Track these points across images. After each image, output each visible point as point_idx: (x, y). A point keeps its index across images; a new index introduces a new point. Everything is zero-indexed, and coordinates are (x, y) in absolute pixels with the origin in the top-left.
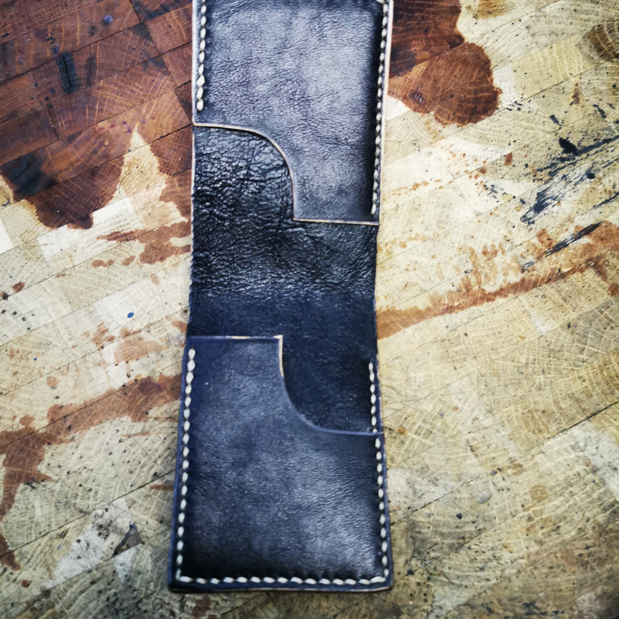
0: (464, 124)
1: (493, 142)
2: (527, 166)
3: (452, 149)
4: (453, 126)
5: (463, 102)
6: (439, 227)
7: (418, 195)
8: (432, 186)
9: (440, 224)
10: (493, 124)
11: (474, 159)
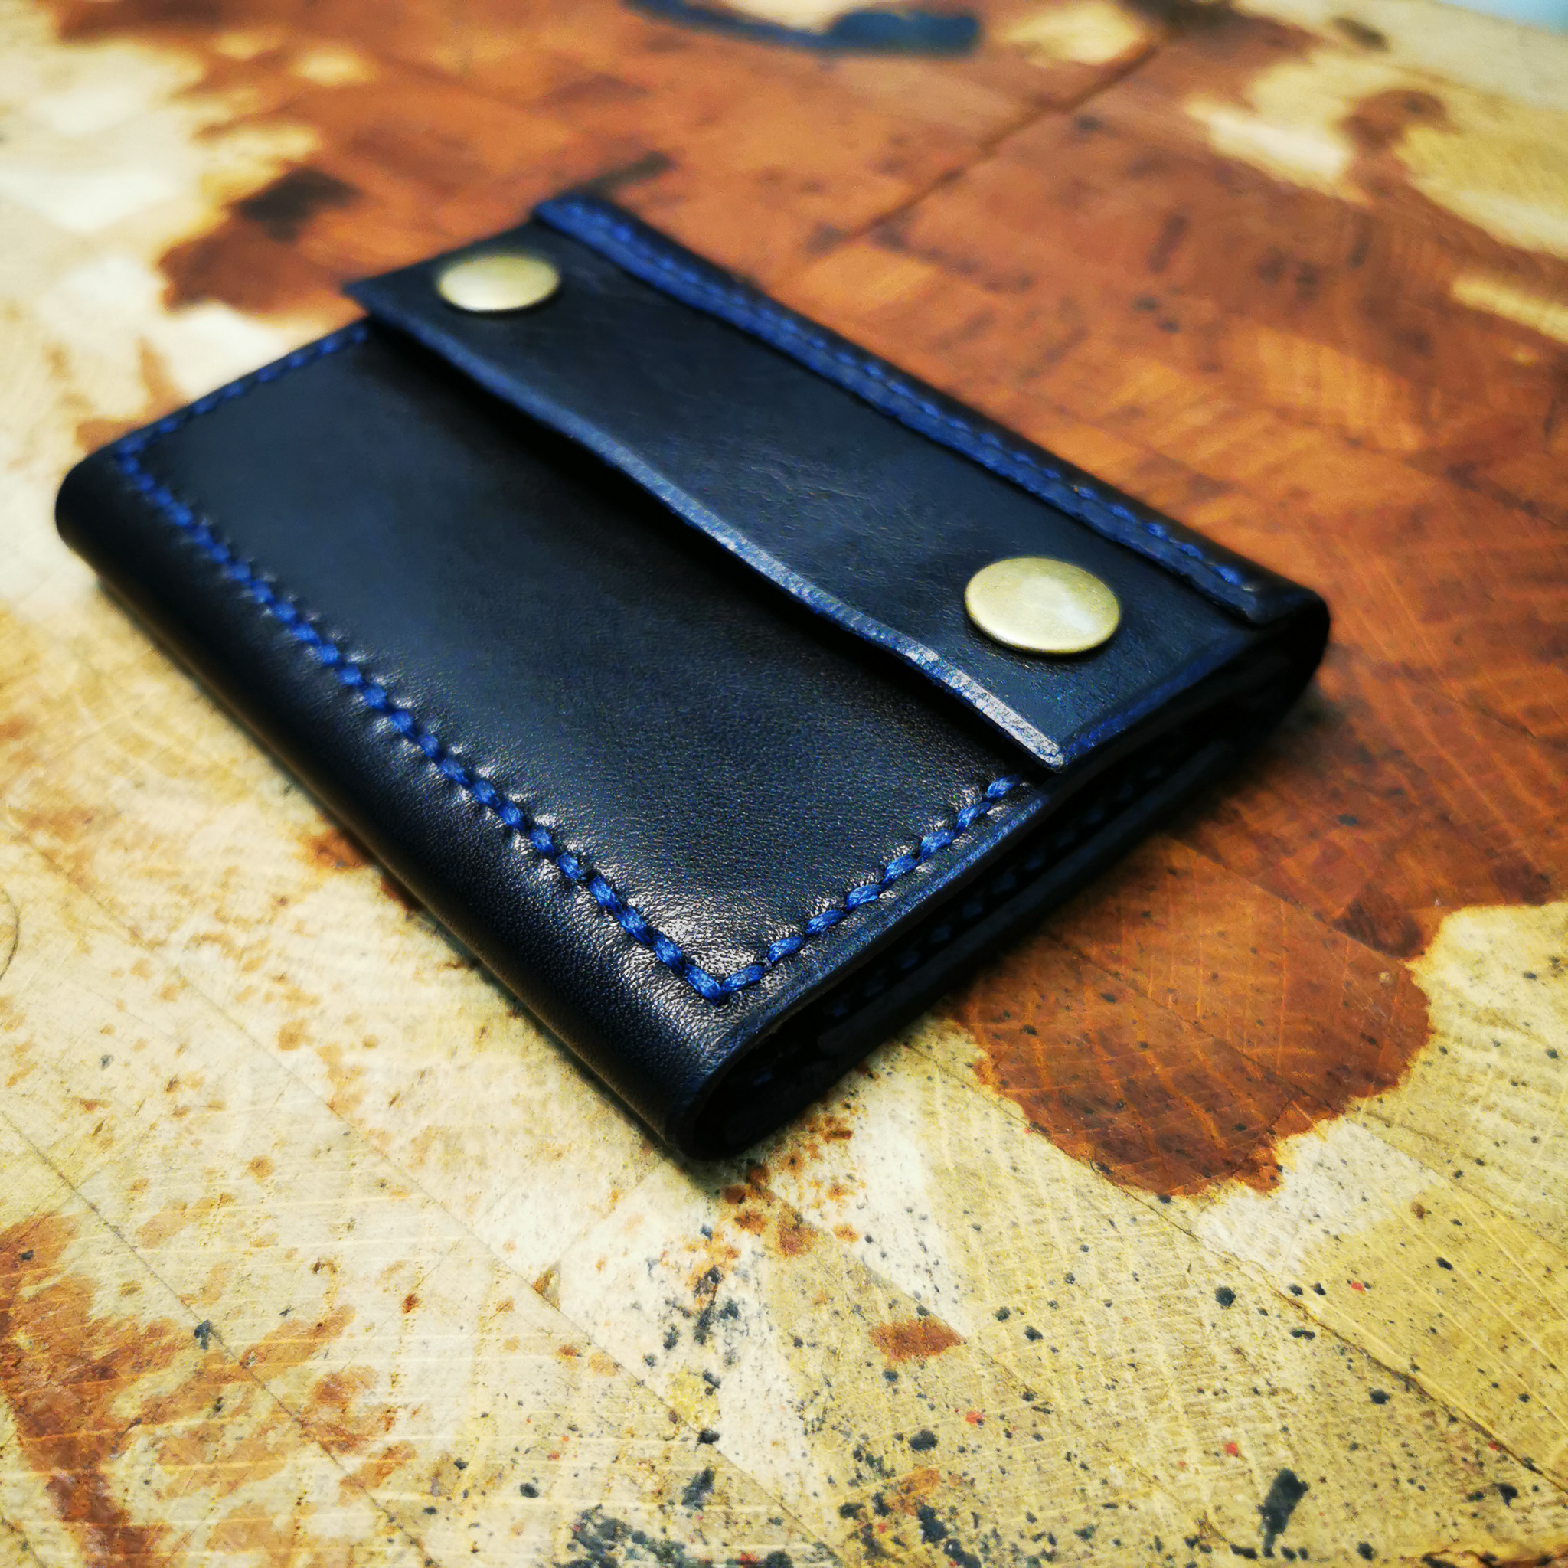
0: (1001, 1088)
1: (973, 1237)
2: (925, 1442)
10: (1073, 1204)
11: (842, 1181)
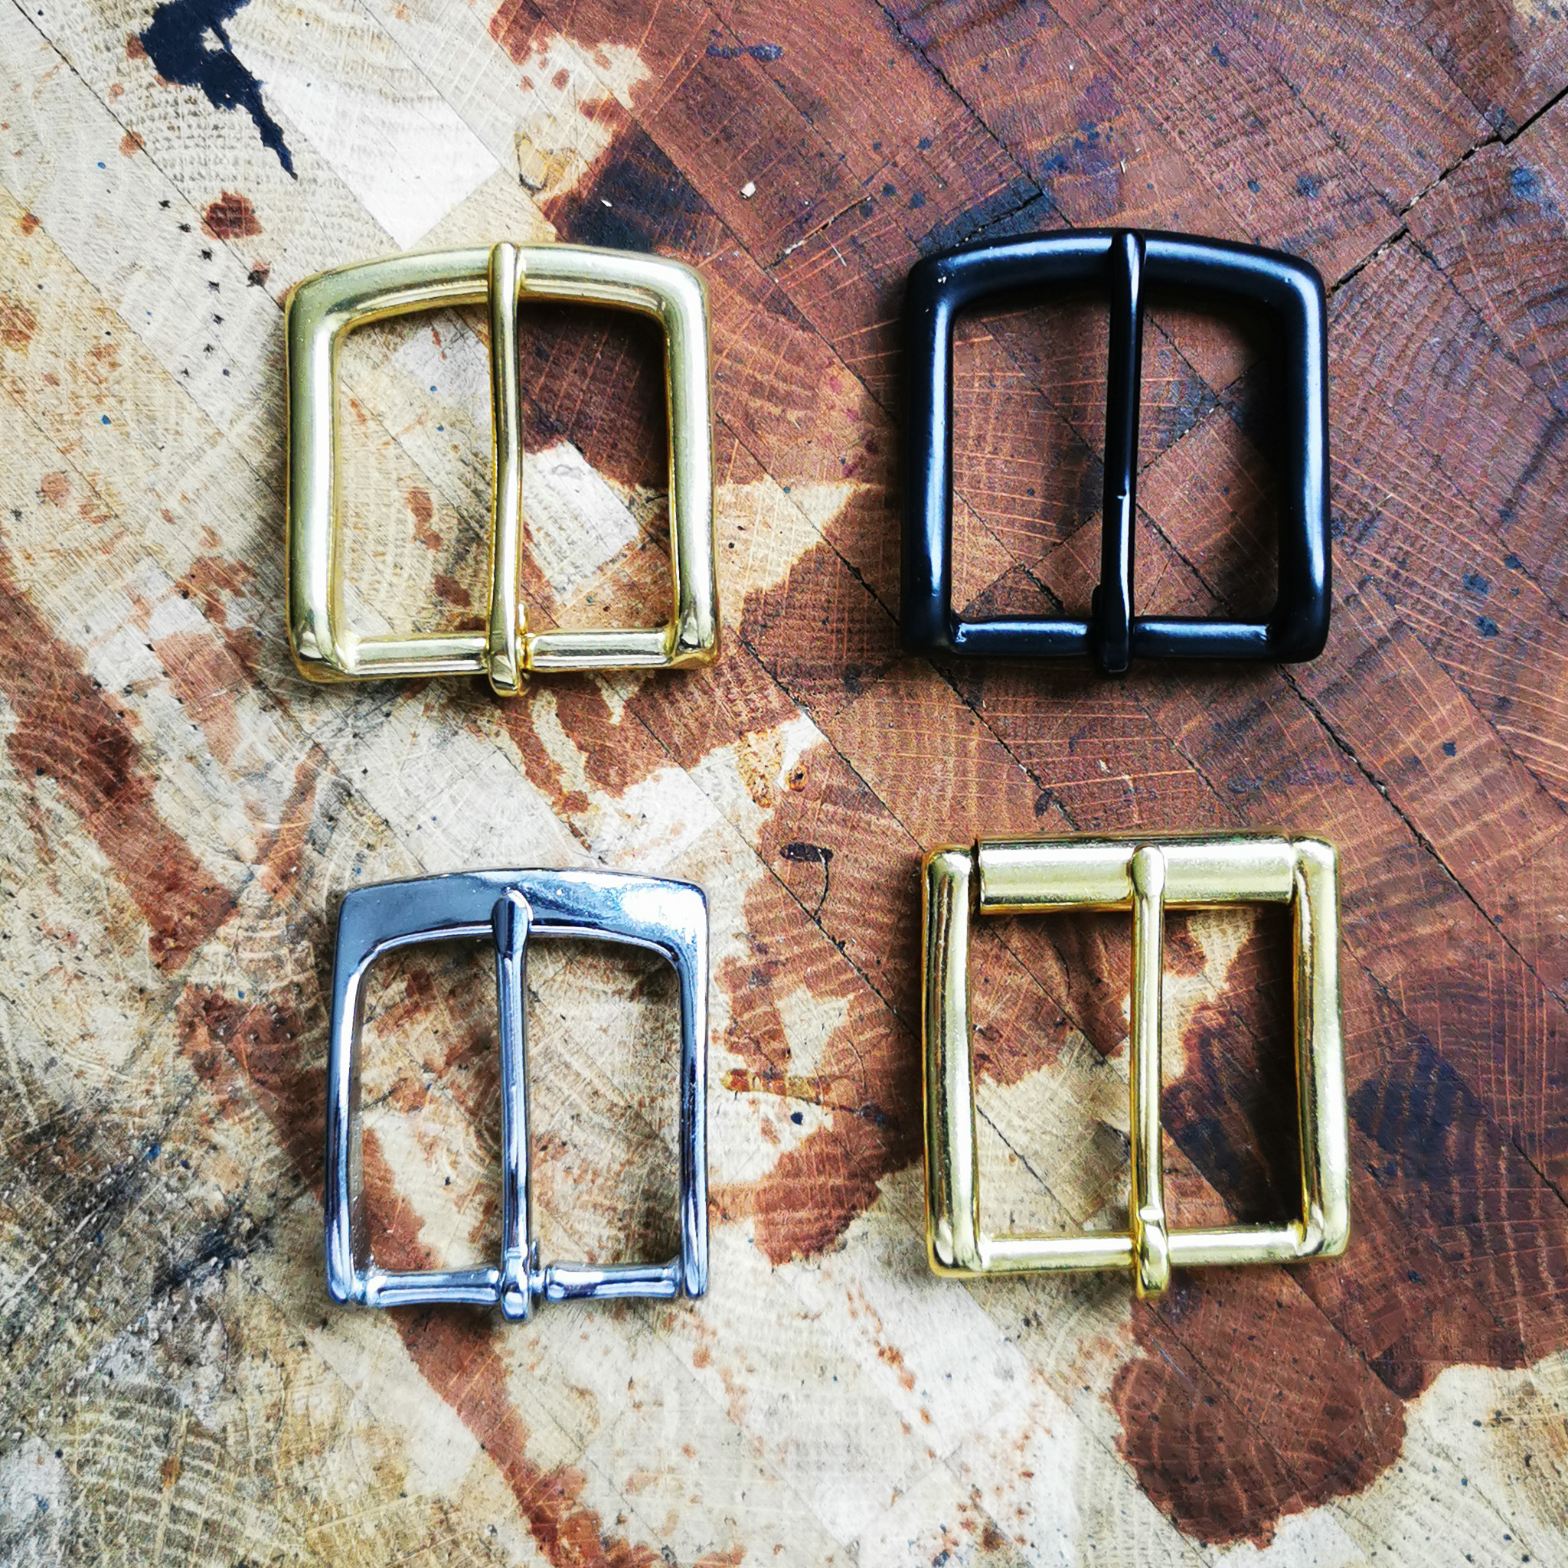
0: (1128, 1456)
1: (1090, 1553)
3: (1040, 1436)
4: (1112, 1426)
5: (1201, 1439)
6: (783, 1449)
7: (866, 1367)
8: (907, 1404)
9: (792, 1449)
10: (1151, 1540)
11: (1024, 1507)
